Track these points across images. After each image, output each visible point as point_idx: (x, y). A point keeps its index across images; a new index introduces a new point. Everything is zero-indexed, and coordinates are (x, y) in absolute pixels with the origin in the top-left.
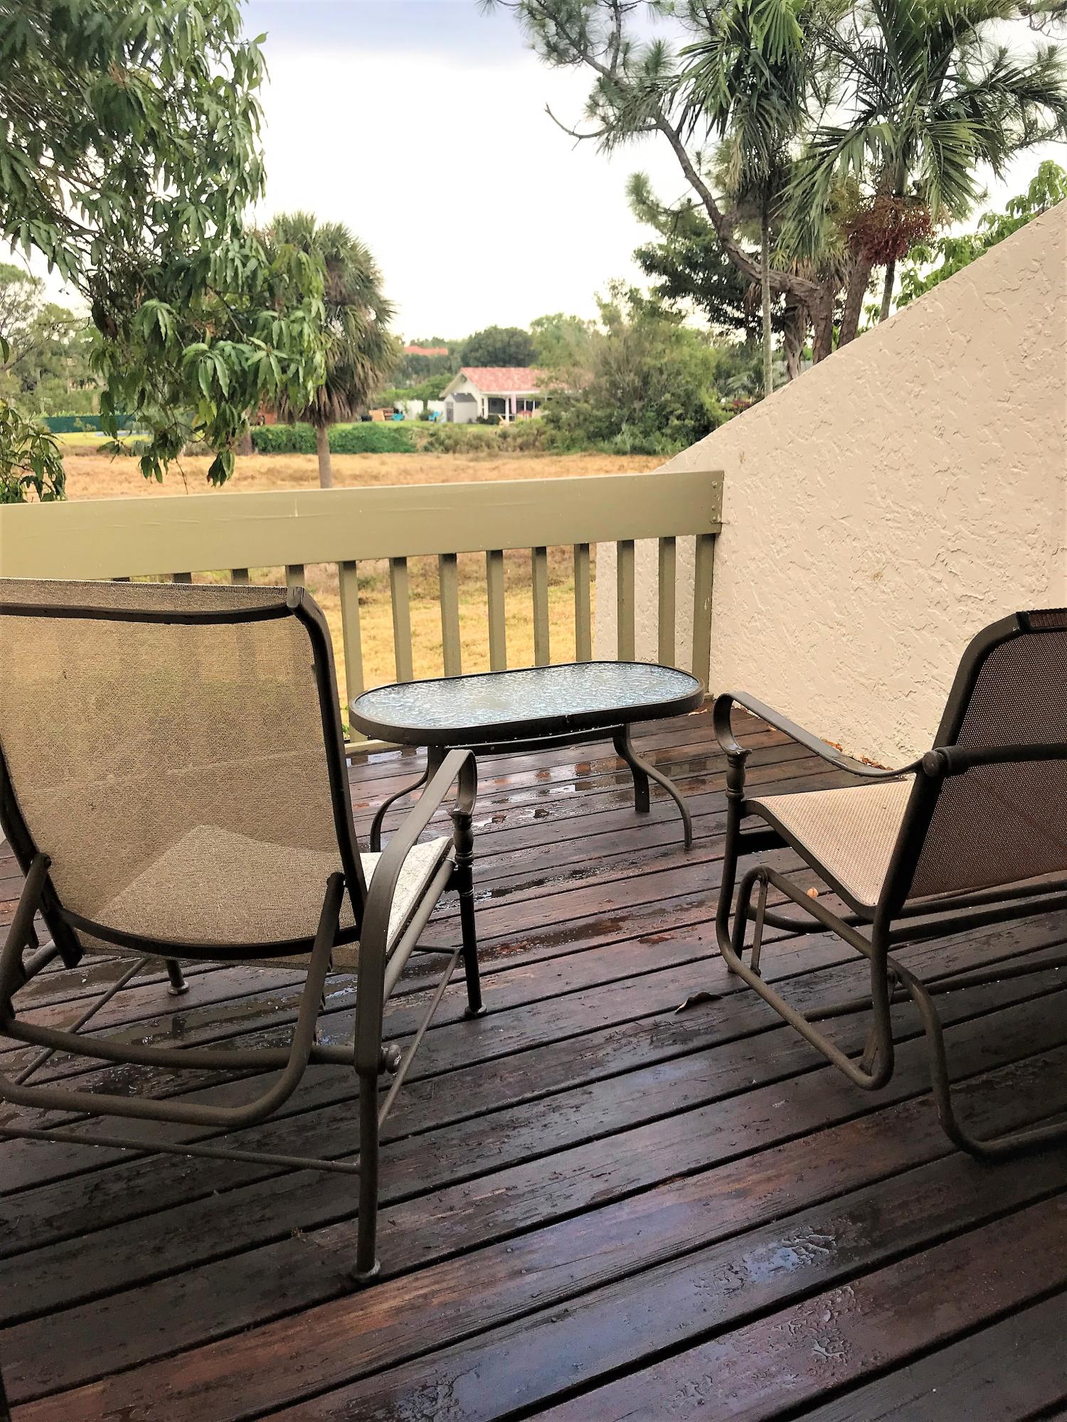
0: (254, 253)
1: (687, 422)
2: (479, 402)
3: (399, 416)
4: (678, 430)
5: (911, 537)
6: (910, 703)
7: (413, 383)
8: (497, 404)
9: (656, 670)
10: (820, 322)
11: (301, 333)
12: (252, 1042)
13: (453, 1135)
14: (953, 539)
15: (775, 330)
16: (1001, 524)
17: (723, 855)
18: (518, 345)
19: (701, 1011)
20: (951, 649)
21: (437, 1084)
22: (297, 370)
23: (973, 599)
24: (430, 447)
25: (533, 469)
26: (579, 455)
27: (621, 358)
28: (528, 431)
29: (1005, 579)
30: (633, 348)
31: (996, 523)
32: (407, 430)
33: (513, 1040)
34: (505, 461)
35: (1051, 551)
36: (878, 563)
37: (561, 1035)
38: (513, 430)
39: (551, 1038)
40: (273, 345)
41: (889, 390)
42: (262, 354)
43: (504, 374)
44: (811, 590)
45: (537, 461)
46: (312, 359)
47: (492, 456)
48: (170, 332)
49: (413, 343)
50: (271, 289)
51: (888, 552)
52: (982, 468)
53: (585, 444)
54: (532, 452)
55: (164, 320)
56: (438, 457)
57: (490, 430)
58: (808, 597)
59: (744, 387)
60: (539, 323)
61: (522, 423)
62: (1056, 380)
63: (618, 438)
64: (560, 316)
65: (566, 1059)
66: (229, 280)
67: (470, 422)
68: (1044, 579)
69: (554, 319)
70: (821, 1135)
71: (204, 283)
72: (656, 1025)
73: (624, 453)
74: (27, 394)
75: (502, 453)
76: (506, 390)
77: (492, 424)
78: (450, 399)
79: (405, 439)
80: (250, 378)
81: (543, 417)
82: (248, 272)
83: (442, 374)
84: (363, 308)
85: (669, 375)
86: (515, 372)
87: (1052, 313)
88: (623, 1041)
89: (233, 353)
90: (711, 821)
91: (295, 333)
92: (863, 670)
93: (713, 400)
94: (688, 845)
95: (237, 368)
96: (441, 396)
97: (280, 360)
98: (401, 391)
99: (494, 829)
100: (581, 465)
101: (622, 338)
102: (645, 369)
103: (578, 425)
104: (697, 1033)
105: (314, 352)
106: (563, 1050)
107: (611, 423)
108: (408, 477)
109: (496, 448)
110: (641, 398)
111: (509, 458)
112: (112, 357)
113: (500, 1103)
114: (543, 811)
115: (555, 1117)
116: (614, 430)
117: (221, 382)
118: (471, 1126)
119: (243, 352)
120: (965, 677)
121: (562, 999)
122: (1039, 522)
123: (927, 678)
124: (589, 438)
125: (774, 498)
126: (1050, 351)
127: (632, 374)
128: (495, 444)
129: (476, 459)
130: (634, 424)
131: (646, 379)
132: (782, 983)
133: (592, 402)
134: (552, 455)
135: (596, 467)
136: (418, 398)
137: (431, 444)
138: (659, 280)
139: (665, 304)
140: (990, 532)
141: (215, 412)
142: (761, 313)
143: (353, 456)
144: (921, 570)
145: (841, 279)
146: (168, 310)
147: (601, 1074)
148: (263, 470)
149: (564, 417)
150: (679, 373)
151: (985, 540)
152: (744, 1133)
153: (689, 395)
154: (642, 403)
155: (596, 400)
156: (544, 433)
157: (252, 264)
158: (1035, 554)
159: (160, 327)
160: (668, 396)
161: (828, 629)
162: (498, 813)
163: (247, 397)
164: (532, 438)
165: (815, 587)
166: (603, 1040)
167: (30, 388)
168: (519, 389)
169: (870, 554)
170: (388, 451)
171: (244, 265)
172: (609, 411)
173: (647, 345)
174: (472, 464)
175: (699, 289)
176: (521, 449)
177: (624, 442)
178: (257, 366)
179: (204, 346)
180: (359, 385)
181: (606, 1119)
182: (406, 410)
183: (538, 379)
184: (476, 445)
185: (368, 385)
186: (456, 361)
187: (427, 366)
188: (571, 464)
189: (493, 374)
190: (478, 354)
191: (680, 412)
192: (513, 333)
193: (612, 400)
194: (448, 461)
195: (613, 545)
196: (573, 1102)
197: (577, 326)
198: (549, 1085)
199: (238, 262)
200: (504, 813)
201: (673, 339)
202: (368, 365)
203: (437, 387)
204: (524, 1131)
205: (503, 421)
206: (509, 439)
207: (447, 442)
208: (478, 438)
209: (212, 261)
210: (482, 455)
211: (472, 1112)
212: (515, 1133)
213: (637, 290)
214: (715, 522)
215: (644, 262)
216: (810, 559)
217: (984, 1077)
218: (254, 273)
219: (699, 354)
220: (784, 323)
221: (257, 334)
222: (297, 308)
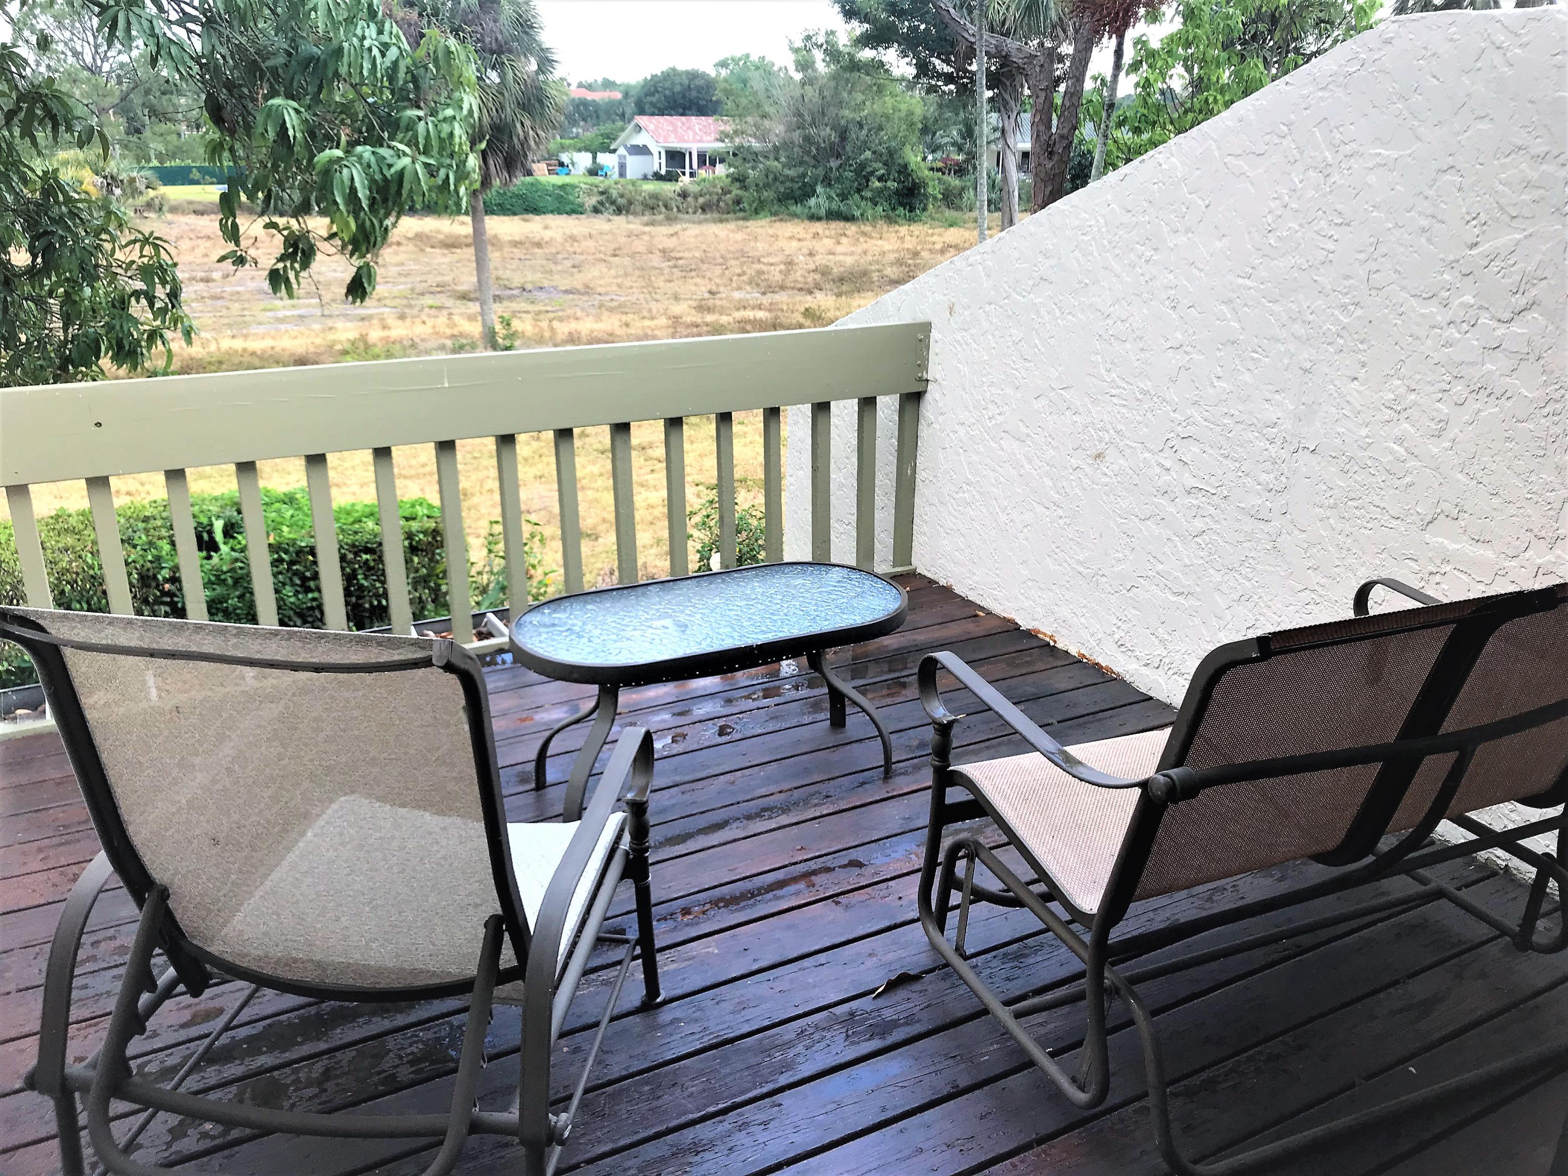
0: (394, 41)
1: (889, 184)
2: (656, 155)
3: (565, 170)
4: (880, 192)
5: (1138, 418)
6: (1131, 598)
7: (580, 130)
8: (676, 157)
9: (855, 576)
10: (1040, 93)
11: (451, 134)
12: (407, 1042)
13: (628, 1164)
14: (1184, 424)
15: (989, 88)
16: (1237, 413)
17: (930, 783)
18: (699, 89)
19: (901, 994)
20: (1179, 544)
21: (612, 1096)
22: (448, 176)
23: (1204, 492)
24: (600, 207)
25: (716, 236)
26: (768, 220)
27: (816, 110)
28: (711, 189)
29: (1240, 474)
30: (829, 99)
31: (1232, 412)
32: (574, 187)
33: (697, 1036)
34: (685, 226)
35: (1292, 449)
36: (1100, 442)
37: (746, 1029)
38: (695, 189)
39: (738, 1033)
40: (418, 149)
41: (1117, 251)
42: (406, 161)
43: (683, 124)
44: (1026, 465)
45: (720, 226)
46: (465, 161)
47: (670, 220)
48: (299, 135)
49: (580, 85)
50: (415, 80)
51: (1112, 432)
52: (1219, 349)
53: (776, 207)
54: (716, 215)
55: (292, 120)
56: (609, 220)
57: (668, 188)
58: (1023, 471)
59: (953, 144)
60: (723, 64)
61: (704, 180)
62: (1303, 260)
63: (812, 201)
64: (748, 56)
65: (753, 1061)
66: (365, 73)
67: (645, 178)
68: (1283, 479)
69: (740, 59)
70: (1029, 1155)
71: (337, 75)
72: (852, 1014)
73: (819, 219)
74: (134, 139)
75: (680, 215)
76: (686, 141)
77: (670, 180)
78: (622, 151)
79: (571, 197)
80: (393, 188)
81: (727, 176)
82: (388, 62)
83: (614, 122)
84: (523, 58)
85: (870, 130)
86: (696, 122)
87: (1300, 186)
88: (816, 1037)
89: (373, 159)
90: (913, 738)
91: (443, 135)
92: (1081, 557)
93: (919, 159)
94: (887, 771)
95: (378, 177)
96: (612, 147)
97: (426, 165)
98: (567, 142)
99: (674, 752)
100: (771, 231)
101: (817, 87)
102: (843, 122)
103: (767, 186)
104: (894, 1025)
105: (467, 155)
106: (749, 1049)
107: (804, 184)
108: (576, 244)
109: (675, 210)
110: (838, 156)
111: (689, 221)
112: (232, 150)
113: (683, 1120)
114: (730, 727)
115: (741, 1138)
116: (807, 192)
117: (360, 195)
118: (651, 1151)
119: (385, 158)
120: (1197, 696)
121: (749, 981)
122: (1279, 415)
123: (1150, 573)
124: (780, 200)
125: (986, 358)
126: (1297, 228)
127: (828, 129)
128: (673, 205)
129: (652, 223)
130: (830, 185)
131: (843, 135)
132: (989, 956)
133: (783, 159)
134: (738, 219)
135: (788, 234)
136: (587, 149)
137: (601, 203)
138: (858, 28)
139: (867, 54)
140: (1225, 421)
141: (353, 226)
142: (974, 68)
143: (512, 217)
144: (1147, 455)
145: (1064, 31)
146: (295, 109)
147: (791, 1080)
148: (410, 235)
149: (751, 176)
150: (881, 128)
151: (1218, 429)
152: (947, 1155)
153: (891, 153)
154: (839, 162)
155: (788, 157)
156: (730, 192)
157: (393, 53)
158: (1273, 450)
159: (287, 129)
160: (868, 154)
161: (1043, 509)
162: (679, 730)
163: (390, 204)
164: (716, 197)
165: (1030, 461)
166: (793, 1035)
167: (138, 131)
168: (701, 141)
169: (1093, 432)
170: (552, 212)
171: (383, 55)
172: (801, 170)
173: (845, 95)
174: (647, 229)
175: (904, 39)
176: (703, 210)
177: (818, 206)
178: (401, 174)
179: (338, 153)
180: (518, 147)
181: (798, 1138)
182: (573, 164)
183: (722, 132)
184: (652, 205)
185: (529, 148)
186: (630, 108)
187: (596, 112)
188: (759, 230)
189: (671, 123)
190: (654, 99)
191: (882, 172)
192: (693, 76)
193: (806, 158)
194: (621, 223)
195: (807, 408)
196: (762, 1117)
197: (764, 68)
198: (735, 1096)
199: (375, 52)
200: (684, 730)
201: (875, 88)
202: (527, 123)
203: (608, 138)
204: (707, 1155)
205: (682, 178)
206: (689, 199)
207: (620, 201)
208: (655, 196)
209: (346, 51)
210: (660, 217)
211: (652, 1132)
212: (697, 1158)
213: (833, 33)
214: (921, 380)
215: (843, 7)
216: (1026, 431)
217: (1205, 1075)
218: (395, 63)
219: (903, 107)
220: (1000, 81)
221: (400, 136)
222: (448, 105)
